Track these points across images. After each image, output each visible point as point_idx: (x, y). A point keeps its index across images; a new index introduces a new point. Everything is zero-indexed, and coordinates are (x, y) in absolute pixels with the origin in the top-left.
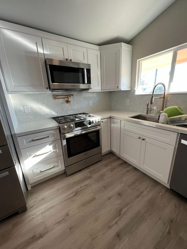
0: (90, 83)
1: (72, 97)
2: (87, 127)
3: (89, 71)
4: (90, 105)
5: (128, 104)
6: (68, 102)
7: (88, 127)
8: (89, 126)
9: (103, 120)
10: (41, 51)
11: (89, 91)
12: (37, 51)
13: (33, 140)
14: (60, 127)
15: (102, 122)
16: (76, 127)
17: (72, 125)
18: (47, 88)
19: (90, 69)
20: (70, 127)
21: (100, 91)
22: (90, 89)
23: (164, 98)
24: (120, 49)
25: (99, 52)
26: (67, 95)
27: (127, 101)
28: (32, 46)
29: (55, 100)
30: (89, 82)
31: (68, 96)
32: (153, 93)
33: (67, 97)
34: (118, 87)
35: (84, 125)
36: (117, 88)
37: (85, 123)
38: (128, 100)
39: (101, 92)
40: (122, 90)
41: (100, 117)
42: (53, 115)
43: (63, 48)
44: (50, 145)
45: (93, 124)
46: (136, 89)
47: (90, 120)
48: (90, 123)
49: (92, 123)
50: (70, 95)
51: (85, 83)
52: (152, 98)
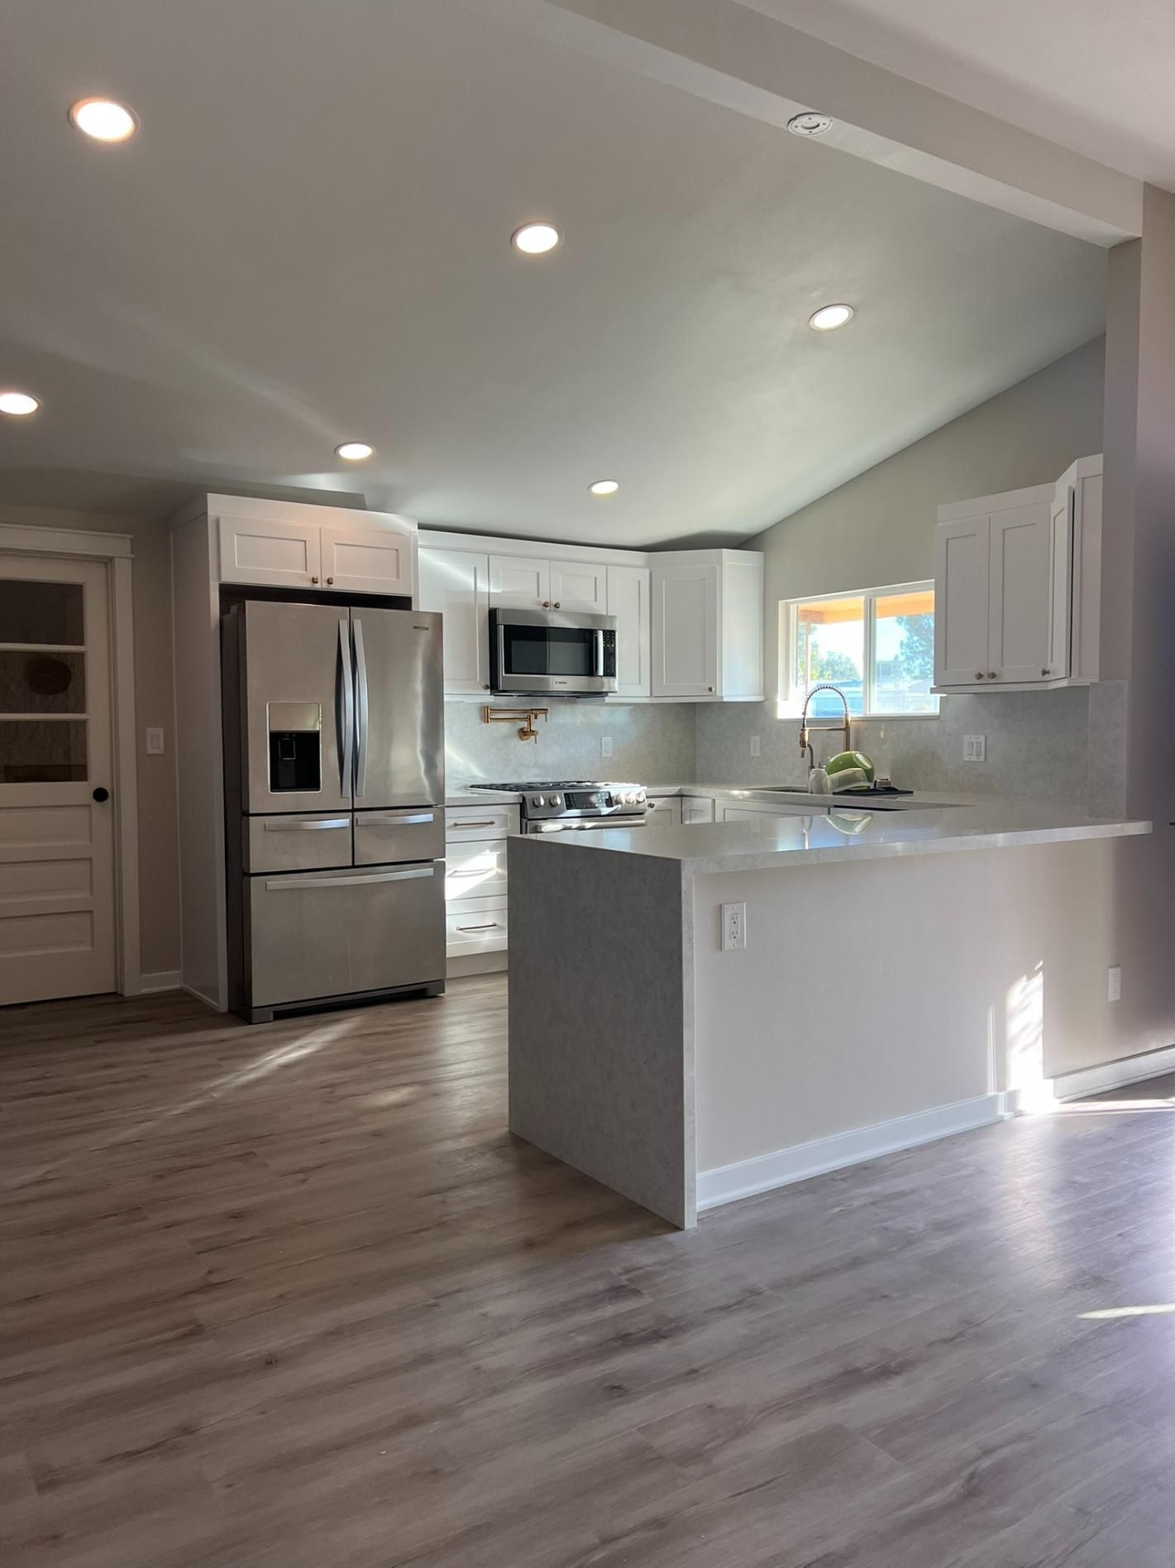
0: (613, 675)
1: (541, 717)
2: (600, 811)
3: (610, 636)
4: (604, 755)
5: (758, 754)
6: (524, 733)
7: (603, 814)
8: (606, 810)
9: (652, 801)
10: (483, 587)
11: (607, 699)
12: (473, 589)
13: (456, 825)
14: (524, 799)
15: (651, 806)
16: (569, 807)
17: (559, 801)
18: (486, 687)
19: (614, 632)
20: (551, 804)
21: (647, 701)
22: (610, 694)
23: (847, 729)
24: (715, 568)
25: (647, 571)
26: (525, 711)
27: (752, 744)
28: (464, 578)
29: (485, 725)
30: (610, 672)
31: (531, 714)
32: (804, 714)
33: (526, 715)
34: (710, 689)
35: (592, 806)
36: (708, 693)
37: (594, 799)
38: (758, 738)
39: (652, 705)
40: (725, 700)
41: (645, 788)
42: (474, 777)
43: (538, 574)
44: (493, 849)
45: (619, 806)
46: (779, 699)
47: (609, 793)
48: (610, 802)
49: (617, 803)
50: (535, 712)
51: (597, 673)
52: (803, 730)
